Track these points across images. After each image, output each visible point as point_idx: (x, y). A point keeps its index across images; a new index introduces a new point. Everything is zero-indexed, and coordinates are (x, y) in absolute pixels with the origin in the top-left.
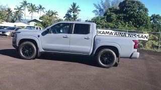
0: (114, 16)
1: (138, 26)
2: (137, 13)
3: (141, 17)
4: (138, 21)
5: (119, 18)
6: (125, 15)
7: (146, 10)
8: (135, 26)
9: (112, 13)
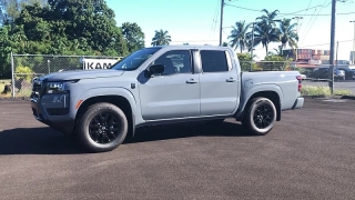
0: (43, 25)
1: (100, 47)
2: (95, 19)
3: (103, 28)
4: (100, 37)
5: (55, 30)
6: (68, 23)
7: (110, 13)
8: (95, 48)
9: (37, 19)
